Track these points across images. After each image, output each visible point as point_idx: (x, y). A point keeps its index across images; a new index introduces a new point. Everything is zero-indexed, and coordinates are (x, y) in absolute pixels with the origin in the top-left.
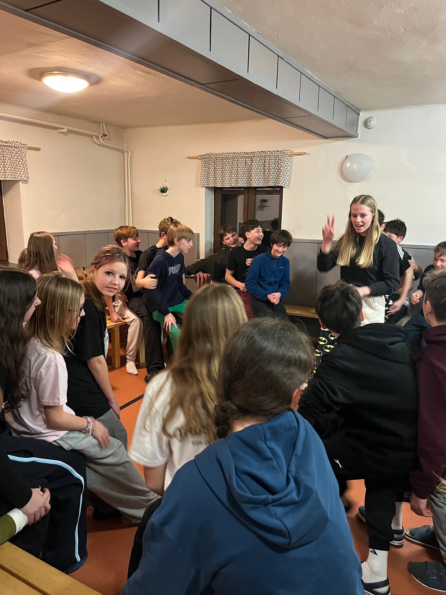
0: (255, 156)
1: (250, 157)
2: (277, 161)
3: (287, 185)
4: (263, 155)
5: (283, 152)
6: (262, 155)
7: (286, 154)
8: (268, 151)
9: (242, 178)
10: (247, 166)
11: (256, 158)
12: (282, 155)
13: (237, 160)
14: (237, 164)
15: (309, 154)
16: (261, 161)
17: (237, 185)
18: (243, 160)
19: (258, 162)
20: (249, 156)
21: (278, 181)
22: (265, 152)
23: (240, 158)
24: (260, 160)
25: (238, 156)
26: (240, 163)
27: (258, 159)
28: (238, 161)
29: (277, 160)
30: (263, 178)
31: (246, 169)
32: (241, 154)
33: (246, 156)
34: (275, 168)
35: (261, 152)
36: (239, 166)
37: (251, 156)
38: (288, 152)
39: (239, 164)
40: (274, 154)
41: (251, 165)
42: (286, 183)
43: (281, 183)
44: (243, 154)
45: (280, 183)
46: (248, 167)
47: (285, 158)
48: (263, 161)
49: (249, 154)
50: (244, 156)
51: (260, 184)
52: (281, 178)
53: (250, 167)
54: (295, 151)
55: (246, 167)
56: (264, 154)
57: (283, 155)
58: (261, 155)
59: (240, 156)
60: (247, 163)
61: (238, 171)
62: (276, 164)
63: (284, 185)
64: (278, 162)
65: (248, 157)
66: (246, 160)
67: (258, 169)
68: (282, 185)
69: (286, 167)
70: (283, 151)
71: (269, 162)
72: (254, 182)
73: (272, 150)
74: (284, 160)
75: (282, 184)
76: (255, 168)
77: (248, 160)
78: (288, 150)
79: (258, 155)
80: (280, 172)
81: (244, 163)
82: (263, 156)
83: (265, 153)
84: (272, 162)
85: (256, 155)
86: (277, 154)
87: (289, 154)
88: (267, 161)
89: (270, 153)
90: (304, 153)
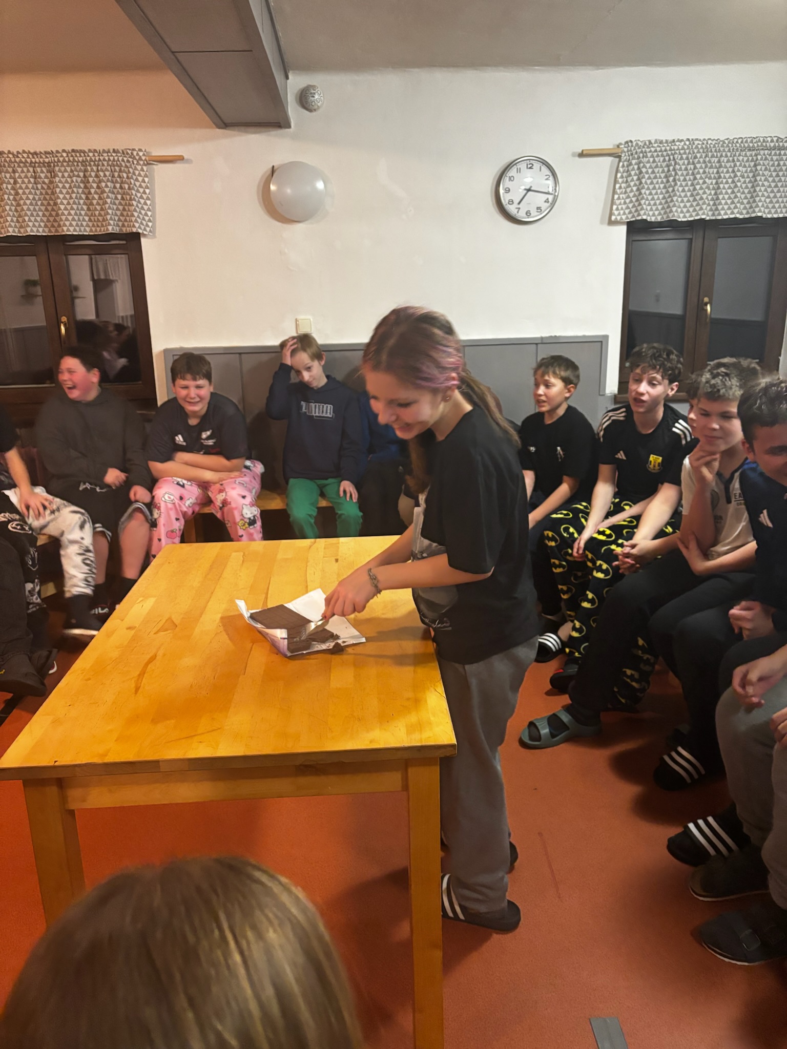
0: (59, 161)
1: (44, 162)
2: (116, 174)
3: (150, 231)
4: (81, 159)
5: (127, 154)
6: (76, 159)
7: (137, 158)
8: (90, 151)
9: (32, 215)
10: (39, 186)
11: (63, 166)
12: (128, 161)
13: (10, 170)
14: (12, 181)
15: (189, 161)
16: (76, 173)
17: (22, 230)
18: (28, 171)
19: (69, 176)
20: (41, 160)
21: (126, 220)
22: (84, 152)
23: (19, 166)
24: (72, 171)
25: (13, 160)
26: (20, 177)
27: (68, 169)
28: (14, 172)
29: (115, 171)
30: (86, 215)
31: (38, 192)
32: (20, 156)
33: (33, 160)
34: (115, 191)
35: (73, 151)
36: (18, 185)
37: (47, 160)
38: (141, 154)
39: (19, 181)
40: (107, 158)
41: (51, 182)
42: (147, 225)
43: (137, 225)
44: (25, 155)
45: (134, 226)
46: (43, 188)
47: (136, 169)
48: (81, 174)
49: (41, 157)
50: (28, 160)
51: (82, 229)
52: (136, 214)
53: (49, 188)
54: (157, 152)
55: (37, 189)
56: (81, 156)
57: (130, 160)
58: (74, 159)
59: (17, 160)
60: (40, 177)
61: (18, 198)
62: (117, 182)
63: (145, 230)
64: (119, 176)
65: (40, 162)
66: (34, 172)
67: (73, 192)
68: (140, 231)
69: (141, 190)
70: (129, 152)
71: (97, 176)
72: (67, 223)
73: (99, 148)
74: (134, 174)
75: (140, 227)
76: (64, 191)
77: (42, 172)
78: (140, 150)
79: (67, 159)
80: (131, 199)
81: (32, 177)
82: (79, 161)
83: (82, 154)
84: (105, 176)
85: (61, 159)
86: (116, 158)
87: (143, 158)
88: (93, 174)
89: (96, 154)
90: (180, 159)
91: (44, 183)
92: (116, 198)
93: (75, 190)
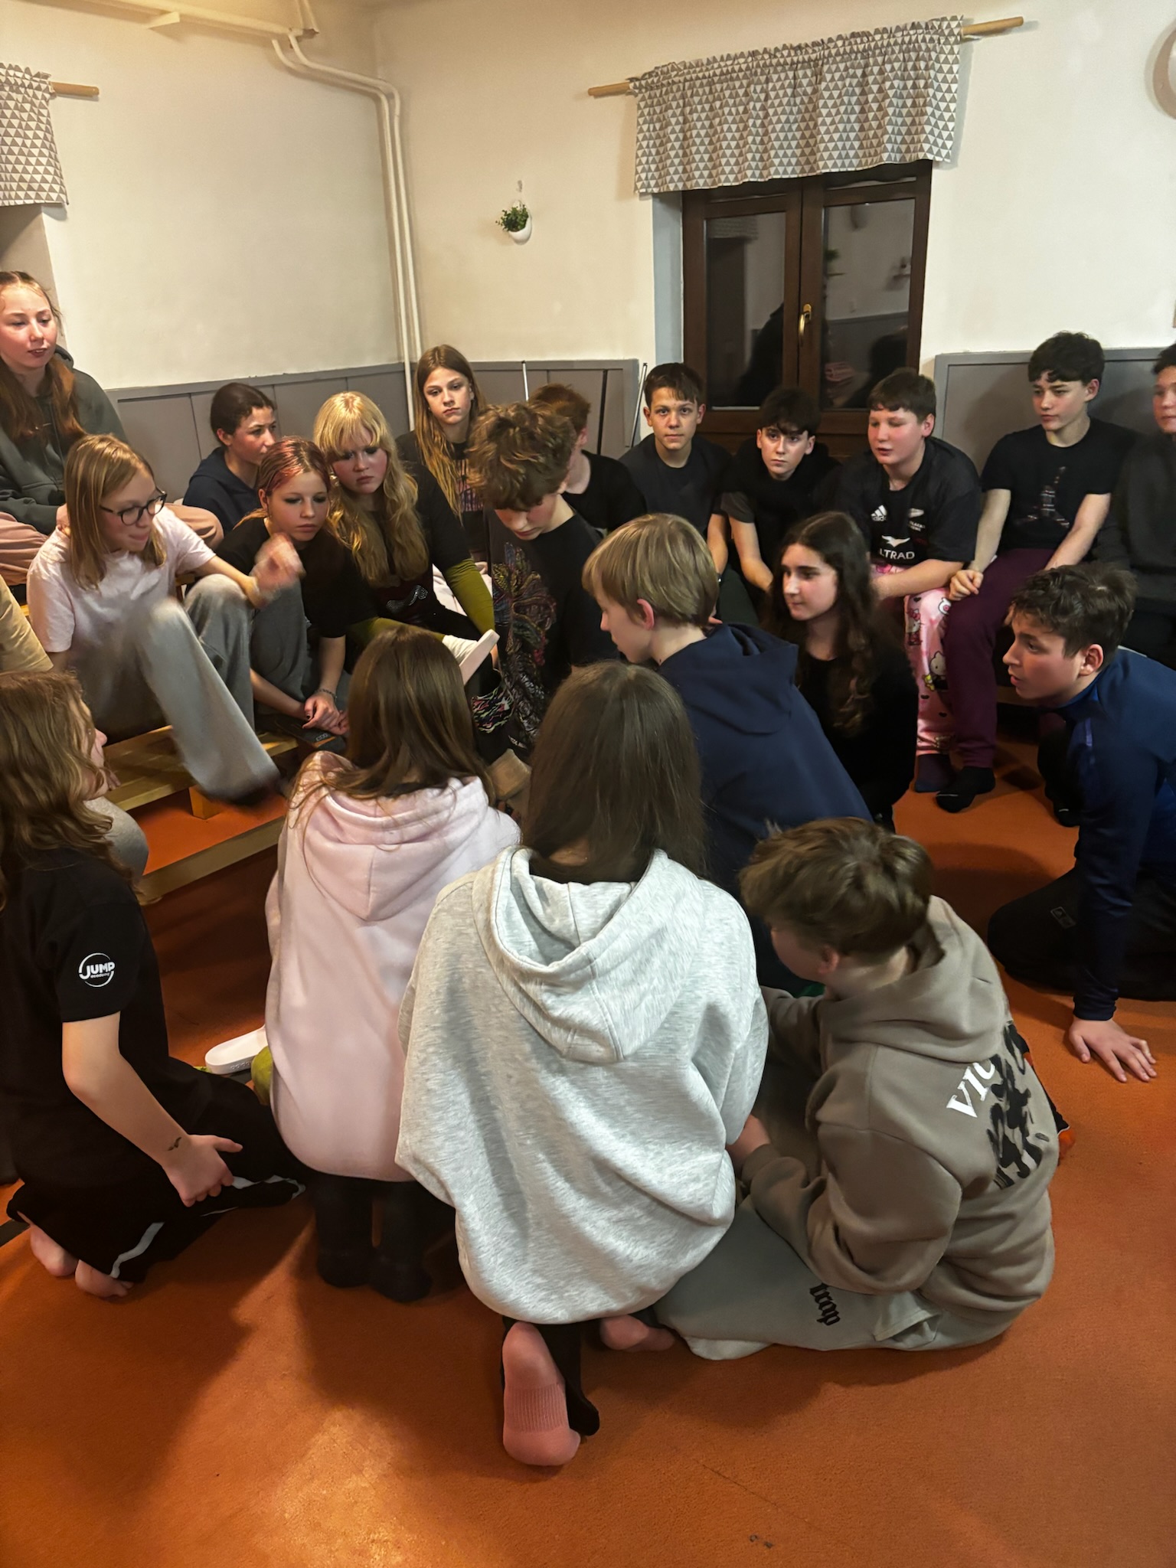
0: (830, 55)
1: (810, 60)
2: (910, 65)
3: (948, 156)
4: (861, 47)
5: (933, 27)
6: (855, 48)
7: (946, 32)
8: (877, 31)
9: (781, 147)
10: (798, 100)
11: (835, 62)
12: (932, 40)
13: (763, 78)
14: (763, 96)
15: (1032, 25)
16: (851, 71)
17: (765, 173)
18: (787, 78)
19: (842, 78)
20: (806, 57)
21: (913, 141)
22: (867, 34)
23: (776, 72)
24: (846, 69)
25: (768, 62)
26: (774, 89)
27: (842, 66)
28: (767, 81)
29: (910, 59)
30: (857, 138)
31: (795, 109)
32: (778, 55)
33: (795, 59)
34: (905, 93)
35: (853, 35)
36: (770, 102)
37: (813, 56)
38: (954, 24)
39: (772, 94)
40: (899, 41)
41: (815, 91)
42: (944, 146)
43: (926, 147)
44: (785, 53)
45: (922, 150)
46: (802, 102)
47: (942, 52)
48: (859, 72)
49: (807, 53)
50: (789, 60)
51: (847, 162)
52: (928, 128)
53: (811, 101)
54: (982, 18)
55: (795, 105)
56: (862, 42)
57: (935, 37)
58: (852, 49)
59: (774, 61)
60: (801, 85)
61: (766, 122)
62: (909, 78)
63: (939, 154)
64: (915, 68)
65: (804, 61)
66: (795, 78)
67: (842, 103)
68: (930, 157)
69: (944, 87)
70: (936, 24)
71: (881, 72)
72: (826, 155)
73: (891, 24)
74: (937, 60)
75: (930, 151)
76: (830, 103)
77: (805, 76)
78: (954, 18)
79: (842, 50)
80: (925, 105)
81: (790, 86)
82: (858, 51)
83: (865, 39)
84: (893, 69)
85: (834, 51)
86: (914, 38)
87: (956, 32)
88: (876, 69)
89: (885, 36)
90: (1018, 23)
91: (805, 93)
92: (904, 106)
93: (846, 99)
